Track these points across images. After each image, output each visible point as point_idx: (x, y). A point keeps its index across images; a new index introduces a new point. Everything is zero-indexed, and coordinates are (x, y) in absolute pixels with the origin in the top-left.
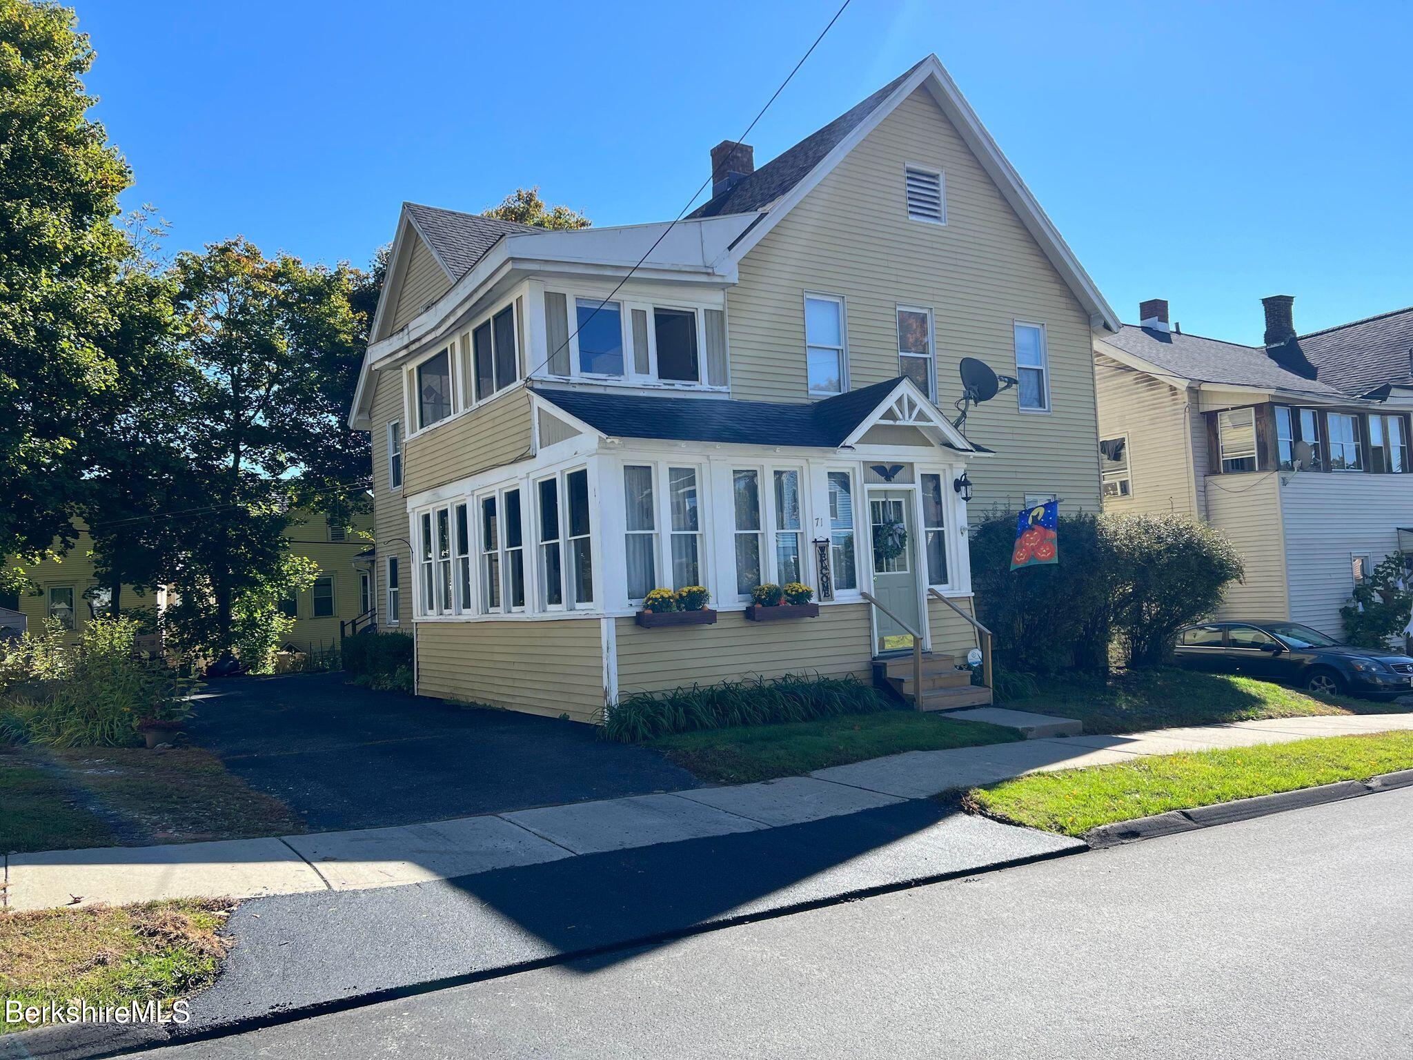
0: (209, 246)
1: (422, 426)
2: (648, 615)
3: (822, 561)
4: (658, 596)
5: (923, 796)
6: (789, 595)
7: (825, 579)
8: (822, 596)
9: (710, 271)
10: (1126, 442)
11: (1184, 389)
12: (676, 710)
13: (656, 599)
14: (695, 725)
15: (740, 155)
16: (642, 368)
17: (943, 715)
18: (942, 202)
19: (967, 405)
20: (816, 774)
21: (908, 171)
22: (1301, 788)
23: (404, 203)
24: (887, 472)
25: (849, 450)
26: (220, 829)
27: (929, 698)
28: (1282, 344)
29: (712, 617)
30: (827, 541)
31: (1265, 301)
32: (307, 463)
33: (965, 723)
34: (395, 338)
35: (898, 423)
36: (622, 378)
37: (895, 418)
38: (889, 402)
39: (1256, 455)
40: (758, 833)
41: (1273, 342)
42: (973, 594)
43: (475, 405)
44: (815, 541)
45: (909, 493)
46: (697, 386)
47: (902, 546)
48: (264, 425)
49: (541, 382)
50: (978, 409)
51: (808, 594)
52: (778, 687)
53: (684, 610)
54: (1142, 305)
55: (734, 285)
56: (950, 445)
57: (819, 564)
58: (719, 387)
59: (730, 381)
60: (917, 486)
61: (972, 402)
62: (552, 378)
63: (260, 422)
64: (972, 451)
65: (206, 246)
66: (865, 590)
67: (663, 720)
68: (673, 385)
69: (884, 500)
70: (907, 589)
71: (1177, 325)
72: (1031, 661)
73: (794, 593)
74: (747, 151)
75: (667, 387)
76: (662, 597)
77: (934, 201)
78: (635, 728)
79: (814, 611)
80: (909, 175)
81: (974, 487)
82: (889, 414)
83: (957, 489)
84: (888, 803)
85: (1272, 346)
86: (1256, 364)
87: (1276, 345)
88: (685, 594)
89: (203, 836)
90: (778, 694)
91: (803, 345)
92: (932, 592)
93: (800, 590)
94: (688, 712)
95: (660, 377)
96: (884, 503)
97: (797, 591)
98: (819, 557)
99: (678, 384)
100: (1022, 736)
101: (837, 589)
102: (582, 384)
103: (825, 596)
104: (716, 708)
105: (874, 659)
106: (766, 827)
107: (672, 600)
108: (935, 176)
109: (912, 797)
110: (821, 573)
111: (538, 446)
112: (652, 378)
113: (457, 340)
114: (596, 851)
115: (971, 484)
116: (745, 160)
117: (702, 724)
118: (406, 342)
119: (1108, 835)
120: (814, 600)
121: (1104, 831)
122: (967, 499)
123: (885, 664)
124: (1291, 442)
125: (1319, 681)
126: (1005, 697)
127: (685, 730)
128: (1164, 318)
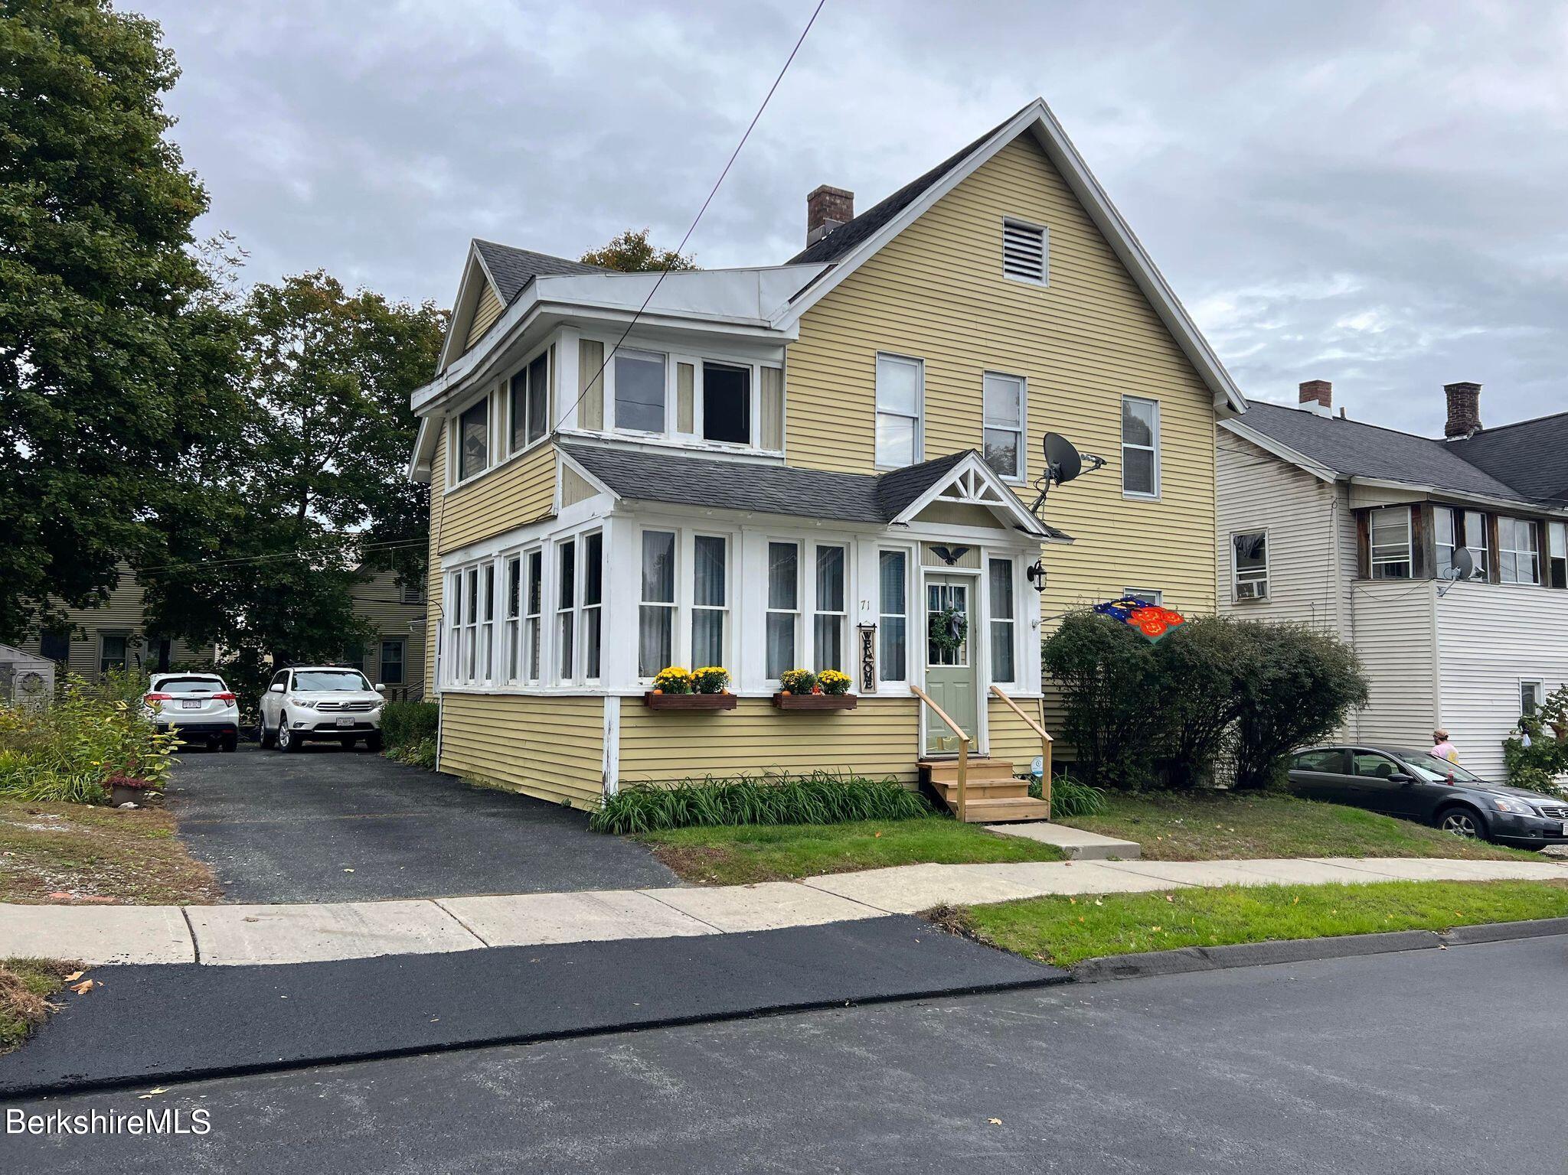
0: (287, 278)
1: (461, 479)
2: (657, 696)
3: (866, 648)
4: (670, 676)
5: (909, 911)
6: (824, 683)
7: (868, 669)
8: (864, 686)
9: (767, 325)
10: (1266, 538)
11: (1331, 481)
12: (678, 801)
13: (666, 679)
14: (697, 820)
15: (838, 201)
16: (686, 427)
17: (987, 827)
18: (1045, 260)
19: (1048, 484)
20: (810, 880)
21: (1007, 225)
22: (1356, 934)
23: (474, 240)
24: (949, 553)
25: (902, 528)
26: (125, 894)
27: (975, 807)
28: (1465, 437)
29: (732, 701)
30: (874, 626)
31: (1448, 388)
32: (376, 516)
33: (1008, 838)
34: (435, 383)
35: (961, 500)
36: (662, 436)
37: (958, 495)
38: (952, 477)
39: (1410, 561)
40: (704, 938)
41: (1454, 435)
42: (1043, 696)
43: (509, 457)
44: (860, 626)
45: (974, 578)
46: (746, 449)
47: (962, 637)
48: (337, 472)
49: (569, 436)
50: (1060, 489)
51: (845, 684)
52: (803, 784)
53: (699, 693)
54: (1302, 386)
55: (794, 341)
56: (1022, 528)
57: (862, 652)
58: (772, 452)
59: (785, 446)
60: (984, 572)
61: (1052, 481)
62: (581, 432)
63: (332, 470)
64: (1046, 536)
65: (284, 279)
66: (914, 683)
67: (661, 813)
68: (720, 446)
69: (944, 584)
70: (965, 685)
71: (1342, 410)
72: (1111, 776)
73: (828, 681)
74: (848, 197)
75: (712, 449)
76: (674, 677)
77: (1036, 259)
78: (628, 819)
79: (852, 702)
80: (1008, 230)
81: (1049, 577)
82: (952, 490)
83: (1031, 578)
84: (866, 916)
85: (1453, 439)
86: (1428, 458)
87: (1457, 438)
88: (701, 675)
89: (105, 899)
90: (800, 792)
91: (873, 411)
92: (993, 691)
93: (836, 679)
94: (691, 805)
95: (706, 437)
96: (944, 588)
97: (832, 680)
98: (863, 645)
99: (726, 446)
100: (1064, 855)
101: (882, 679)
102: (614, 441)
103: (866, 687)
104: (724, 803)
105: (921, 760)
106: (717, 932)
107: (684, 681)
108: (1039, 233)
109: (897, 912)
110: (864, 661)
111: (560, 506)
112: (696, 438)
113: (496, 387)
114: (512, 944)
115: (1045, 573)
116: (844, 207)
117: (705, 819)
118: (444, 387)
119: (1100, 968)
120: (852, 691)
121: (1096, 963)
122: (1040, 589)
123: (930, 767)
124: (1452, 548)
125: (1458, 820)
126: (1064, 811)
127: (687, 824)
128: (1326, 402)
